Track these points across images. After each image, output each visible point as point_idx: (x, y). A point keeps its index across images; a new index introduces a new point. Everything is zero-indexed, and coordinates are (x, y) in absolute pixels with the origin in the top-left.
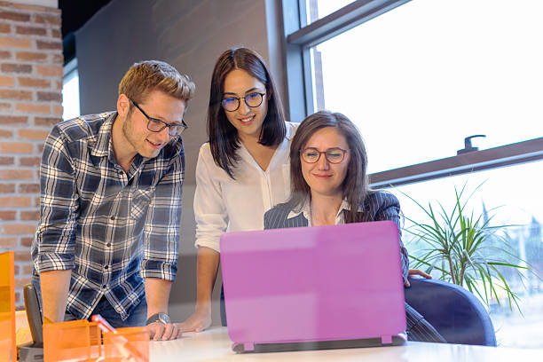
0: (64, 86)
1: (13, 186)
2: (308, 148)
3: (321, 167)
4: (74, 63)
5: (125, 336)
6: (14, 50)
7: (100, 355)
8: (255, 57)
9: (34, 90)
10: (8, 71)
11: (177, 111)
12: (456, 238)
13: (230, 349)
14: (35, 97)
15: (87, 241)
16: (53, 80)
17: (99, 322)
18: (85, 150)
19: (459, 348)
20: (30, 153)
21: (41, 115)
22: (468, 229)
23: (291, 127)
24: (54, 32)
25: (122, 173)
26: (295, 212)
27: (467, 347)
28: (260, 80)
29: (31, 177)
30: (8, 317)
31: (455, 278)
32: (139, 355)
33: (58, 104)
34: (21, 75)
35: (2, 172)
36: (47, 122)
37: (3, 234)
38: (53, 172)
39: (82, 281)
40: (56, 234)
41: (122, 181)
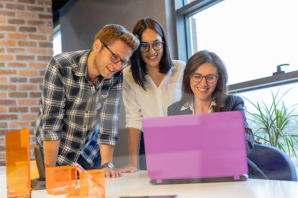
0: (54, 39)
1: (26, 93)
2: (196, 74)
3: (203, 85)
4: (58, 27)
5: (91, 174)
6: (26, 19)
7: (77, 185)
9: (37, 41)
10: (23, 31)
12: (273, 122)
13: (149, 182)
14: (38, 45)
15: (72, 124)
16: (48, 35)
17: (77, 166)
18: (70, 73)
19: (274, 183)
20: (36, 76)
21: (41, 55)
22: (280, 116)
24: (48, 9)
25: (92, 86)
26: (185, 107)
27: (279, 181)
29: (36, 88)
30: (26, 164)
31: (272, 144)
32: (99, 185)
33: (50, 49)
34: (30, 33)
35: (21, 86)
36: (44, 58)
37: (21, 120)
38: (51, 86)
39: (68, 148)
40: (53, 120)
41: (92, 90)
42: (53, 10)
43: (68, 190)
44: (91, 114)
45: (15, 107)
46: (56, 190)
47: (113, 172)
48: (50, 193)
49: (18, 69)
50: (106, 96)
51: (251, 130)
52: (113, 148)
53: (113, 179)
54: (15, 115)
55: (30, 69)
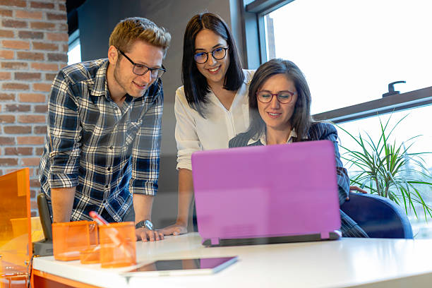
1: (30, 128)
2: (263, 91)
3: (273, 106)
4: (77, 33)
5: (116, 227)
6: (29, 20)
8: (219, 20)
9: (45, 52)
10: (25, 38)
12: (381, 163)
14: (46, 58)
15: (90, 166)
16: (60, 44)
18: (86, 90)
20: (43, 102)
21: (50, 72)
22: (392, 155)
23: (248, 73)
24: (61, 6)
25: (117, 109)
26: (254, 139)
28: (223, 37)
29: (44, 120)
30: (25, 221)
31: (381, 194)
32: (127, 244)
33: (64, 63)
34: (35, 40)
35: (21, 117)
37: (23, 166)
38: (60, 110)
39: (85, 199)
40: (65, 158)
41: (117, 115)
42: (67, 6)
43: (84, 252)
44: (118, 151)
45: (13, 147)
47: (151, 234)
49: (17, 93)
50: (138, 124)
51: (345, 171)
52: (152, 200)
53: (152, 243)
54: (14, 159)
55: (35, 93)
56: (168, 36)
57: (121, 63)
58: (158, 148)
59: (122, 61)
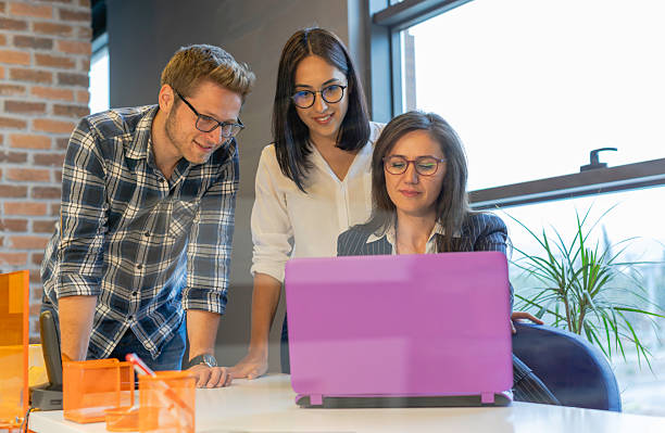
0: (92, 67)
1: (25, 189)
2: (394, 156)
3: (408, 179)
4: (104, 38)
5: (165, 380)
6: (31, 19)
7: (133, 404)
9: (54, 71)
10: (24, 46)
11: (232, 108)
12: (575, 276)
13: (293, 402)
14: (55, 81)
15: (115, 259)
16: (78, 59)
17: (135, 363)
18: (120, 150)
19: (573, 413)
20: (48, 149)
21: (62, 102)
22: (592, 265)
23: (376, 127)
25: (162, 181)
26: (377, 235)
27: (583, 410)
28: (340, 69)
29: (48, 178)
30: (19, 351)
31: (572, 325)
32: (183, 405)
33: (83, 89)
34: (39, 51)
35: (12, 171)
36: (69, 110)
37: (11, 248)
38: (80, 175)
39: (103, 309)
40: (81, 251)
41: (162, 189)
43: (113, 413)
44: (156, 240)
46: (84, 412)
48: (70, 418)
49: (7, 132)
55: (36, 134)
56: (251, 75)
57: (178, 112)
58: (229, 242)
59: (180, 108)
